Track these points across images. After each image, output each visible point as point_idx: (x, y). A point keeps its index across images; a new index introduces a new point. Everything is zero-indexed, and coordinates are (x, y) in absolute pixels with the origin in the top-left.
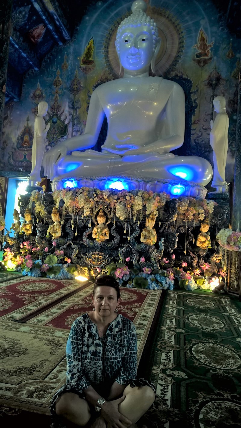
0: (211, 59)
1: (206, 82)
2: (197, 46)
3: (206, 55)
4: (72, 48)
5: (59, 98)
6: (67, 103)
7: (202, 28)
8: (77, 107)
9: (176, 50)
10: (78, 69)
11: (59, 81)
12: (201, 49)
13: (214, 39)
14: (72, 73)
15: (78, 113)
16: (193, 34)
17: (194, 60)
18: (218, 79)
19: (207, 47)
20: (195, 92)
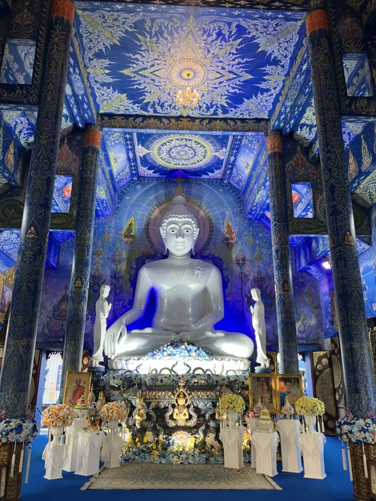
0: (236, 243)
1: (235, 261)
2: (225, 231)
3: (232, 239)
4: (113, 222)
5: (100, 267)
6: (109, 273)
7: (227, 217)
8: (119, 277)
9: (207, 233)
10: (120, 242)
11: (101, 251)
12: (228, 234)
13: (237, 227)
14: (113, 245)
15: (120, 283)
16: (221, 222)
17: (223, 242)
18: (244, 260)
19: (233, 234)
20: (226, 269)
